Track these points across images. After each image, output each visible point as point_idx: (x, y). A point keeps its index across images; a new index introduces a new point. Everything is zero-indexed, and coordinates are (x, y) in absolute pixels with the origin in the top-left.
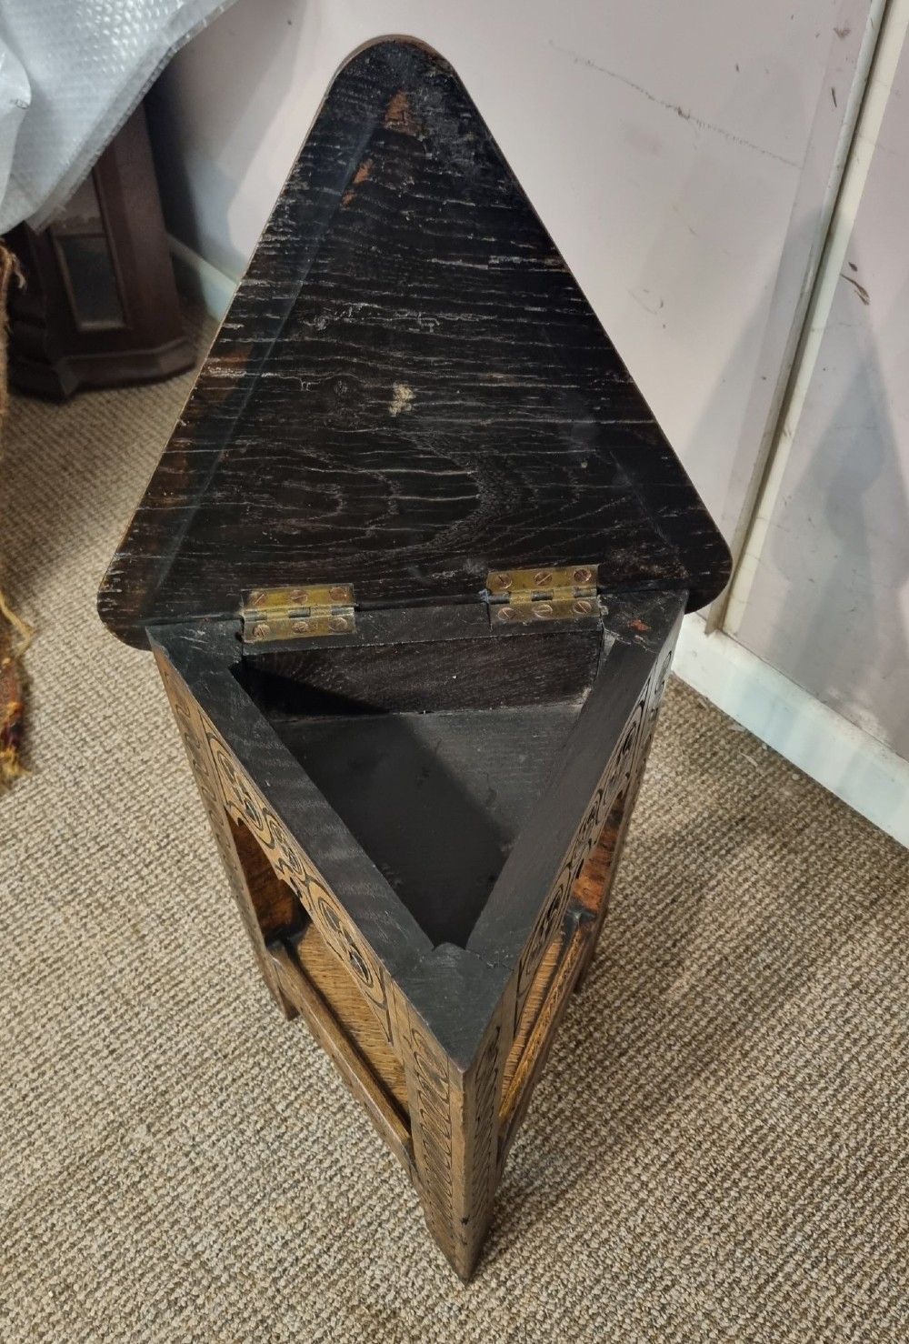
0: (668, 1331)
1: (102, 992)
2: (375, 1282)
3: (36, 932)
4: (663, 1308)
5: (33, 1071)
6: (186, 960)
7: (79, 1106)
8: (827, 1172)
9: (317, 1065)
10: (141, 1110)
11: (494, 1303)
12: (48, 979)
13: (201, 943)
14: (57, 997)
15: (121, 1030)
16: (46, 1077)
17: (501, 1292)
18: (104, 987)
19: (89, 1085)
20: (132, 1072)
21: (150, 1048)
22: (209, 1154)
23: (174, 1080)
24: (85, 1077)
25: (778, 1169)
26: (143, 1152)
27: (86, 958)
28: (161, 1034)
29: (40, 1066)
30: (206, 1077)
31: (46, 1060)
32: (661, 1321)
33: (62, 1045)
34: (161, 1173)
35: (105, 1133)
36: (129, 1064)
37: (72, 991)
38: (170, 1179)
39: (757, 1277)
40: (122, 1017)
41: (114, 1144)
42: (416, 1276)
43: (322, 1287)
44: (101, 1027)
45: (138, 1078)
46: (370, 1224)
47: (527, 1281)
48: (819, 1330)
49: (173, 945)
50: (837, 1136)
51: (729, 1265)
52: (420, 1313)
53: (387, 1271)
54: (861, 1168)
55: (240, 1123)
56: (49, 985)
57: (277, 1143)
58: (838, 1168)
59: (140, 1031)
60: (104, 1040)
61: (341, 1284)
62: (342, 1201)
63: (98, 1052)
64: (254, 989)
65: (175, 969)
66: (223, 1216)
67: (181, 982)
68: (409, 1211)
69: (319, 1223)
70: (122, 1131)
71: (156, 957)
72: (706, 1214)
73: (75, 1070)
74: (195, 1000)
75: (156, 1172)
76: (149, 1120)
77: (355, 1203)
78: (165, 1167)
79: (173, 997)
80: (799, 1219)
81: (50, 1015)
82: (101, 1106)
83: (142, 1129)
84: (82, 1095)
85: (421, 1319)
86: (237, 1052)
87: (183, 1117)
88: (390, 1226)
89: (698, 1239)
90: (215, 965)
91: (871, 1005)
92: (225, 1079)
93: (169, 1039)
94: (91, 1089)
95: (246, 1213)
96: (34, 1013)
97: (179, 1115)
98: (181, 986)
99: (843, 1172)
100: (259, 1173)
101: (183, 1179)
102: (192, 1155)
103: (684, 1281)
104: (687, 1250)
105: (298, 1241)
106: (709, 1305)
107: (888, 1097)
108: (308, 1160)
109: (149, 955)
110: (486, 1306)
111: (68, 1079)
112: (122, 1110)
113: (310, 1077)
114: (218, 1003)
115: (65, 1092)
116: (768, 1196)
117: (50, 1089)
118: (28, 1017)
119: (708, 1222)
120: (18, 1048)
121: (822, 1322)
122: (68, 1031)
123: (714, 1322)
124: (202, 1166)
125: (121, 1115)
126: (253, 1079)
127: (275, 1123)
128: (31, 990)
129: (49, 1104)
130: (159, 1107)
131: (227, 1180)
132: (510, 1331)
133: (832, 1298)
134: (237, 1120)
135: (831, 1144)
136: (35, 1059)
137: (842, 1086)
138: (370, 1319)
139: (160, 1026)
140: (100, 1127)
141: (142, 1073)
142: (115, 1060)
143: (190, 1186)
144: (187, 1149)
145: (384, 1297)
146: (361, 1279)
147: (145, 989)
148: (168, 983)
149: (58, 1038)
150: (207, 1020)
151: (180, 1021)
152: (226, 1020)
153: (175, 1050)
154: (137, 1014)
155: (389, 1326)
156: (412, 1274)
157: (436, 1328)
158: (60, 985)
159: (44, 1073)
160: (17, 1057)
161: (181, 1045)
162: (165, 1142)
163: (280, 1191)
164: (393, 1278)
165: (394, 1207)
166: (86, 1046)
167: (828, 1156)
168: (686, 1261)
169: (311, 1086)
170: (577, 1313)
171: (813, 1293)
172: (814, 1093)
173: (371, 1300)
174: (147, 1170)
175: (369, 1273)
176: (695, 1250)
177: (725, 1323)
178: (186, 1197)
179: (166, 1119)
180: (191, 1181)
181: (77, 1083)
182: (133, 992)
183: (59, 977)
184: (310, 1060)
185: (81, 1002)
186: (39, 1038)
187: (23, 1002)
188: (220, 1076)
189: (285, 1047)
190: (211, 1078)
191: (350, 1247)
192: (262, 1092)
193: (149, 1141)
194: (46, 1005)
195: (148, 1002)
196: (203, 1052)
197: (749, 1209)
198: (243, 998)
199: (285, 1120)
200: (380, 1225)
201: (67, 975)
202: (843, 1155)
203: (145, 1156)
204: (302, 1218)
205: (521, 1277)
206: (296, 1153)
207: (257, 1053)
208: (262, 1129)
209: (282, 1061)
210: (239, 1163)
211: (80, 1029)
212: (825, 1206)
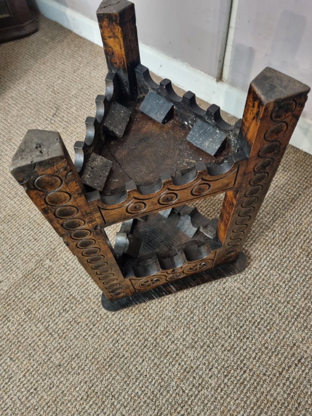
0: (226, 295)
1: (30, 222)
3: (6, 207)
4: (224, 289)
5: (10, 249)
7: (26, 257)
8: (273, 242)
10: (47, 255)
12: (11, 221)
14: (15, 226)
15: (37, 233)
16: (14, 250)
18: (30, 221)
19: (29, 250)
20: (43, 244)
21: (48, 237)
22: (71, 265)
23: (57, 245)
24: (27, 248)
26: (49, 267)
27: (23, 213)
29: (12, 247)
31: (14, 245)
32: (224, 292)
33: (18, 240)
34: (56, 273)
35: (36, 263)
36: (41, 242)
37: (20, 223)
38: (59, 274)
39: (253, 275)
40: (37, 229)
41: (39, 266)
44: (31, 233)
45: (45, 246)
48: (275, 288)
50: (275, 231)
54: (283, 239)
56: (12, 222)
58: (276, 240)
59: (44, 232)
60: (32, 236)
63: (31, 240)
66: (78, 282)
70: (41, 262)
73: (24, 247)
75: (54, 273)
76: (50, 258)
78: (57, 271)
80: (265, 256)
81: (13, 231)
82: (34, 256)
83: (48, 261)
84: (27, 254)
87: (61, 255)
91: (282, 191)
94: (30, 251)
95: (86, 281)
96: (8, 232)
97: (60, 255)
99: (278, 241)
101: (64, 273)
102: (66, 266)
106: (239, 286)
107: (290, 217)
111: (22, 250)
112: (41, 256)
115: (21, 254)
116: (254, 251)
117: (16, 253)
118: (6, 233)
120: (4, 243)
121: (275, 285)
122: (20, 235)
123: (241, 290)
124: (69, 269)
125: (40, 258)
128: (6, 225)
129: (16, 258)
130: (53, 253)
131: (78, 272)
133: (278, 278)
135: (273, 233)
136: (10, 245)
137: (275, 216)
140: (34, 262)
141: (46, 244)
142: (37, 242)
143: (66, 275)
144: (64, 264)
149: (17, 238)
154: (42, 227)
158: (15, 222)
159: (13, 249)
160: (4, 245)
162: (56, 263)
166: (26, 239)
167: (272, 237)
170: (196, 294)
171: (272, 277)
172: (266, 219)
174: (51, 272)
177: (244, 290)
178: (65, 278)
179: (55, 257)
180: (66, 273)
181: (25, 250)
182: (40, 221)
183: (15, 220)
185: (23, 226)
186: (10, 239)
187: (4, 229)
193: (51, 264)
194: (11, 229)
201: (18, 219)
202: (277, 236)
203: (50, 268)
211: (24, 234)
212: (273, 252)
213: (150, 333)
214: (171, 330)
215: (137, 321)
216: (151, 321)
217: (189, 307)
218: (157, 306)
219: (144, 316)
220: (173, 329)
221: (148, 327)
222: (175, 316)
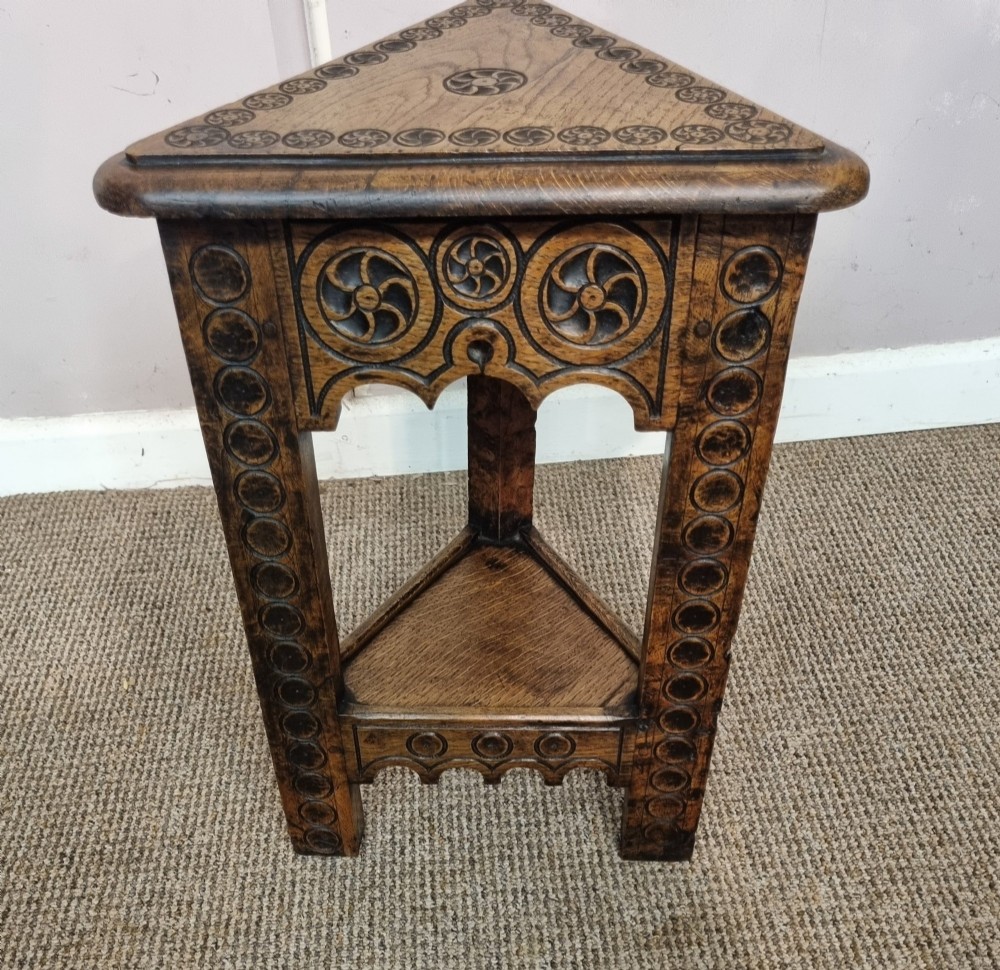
0: (815, 761)
2: (638, 918)
4: (797, 755)
6: (211, 905)
8: (774, 621)
9: (418, 858)
11: (716, 851)
13: (208, 883)
17: (712, 841)
25: (751, 642)
28: (264, 961)
30: (346, 942)
32: (805, 761)
39: (814, 695)
42: (656, 888)
43: (612, 958)
46: (588, 896)
47: (716, 820)
48: (872, 685)
49: (184, 908)
51: (795, 704)
52: (687, 901)
53: (636, 905)
54: (784, 604)
55: (414, 941)
57: (459, 924)
58: (776, 615)
61: (620, 942)
62: (552, 905)
64: (299, 867)
65: (210, 917)
67: (229, 919)
68: (601, 864)
69: (557, 931)
71: (180, 925)
72: (751, 695)
74: (260, 917)
77: (562, 897)
79: (237, 933)
80: (793, 651)
85: (692, 905)
86: (346, 908)
88: (600, 883)
89: (764, 710)
90: (243, 885)
92: (362, 930)
93: (276, 957)
98: (233, 921)
99: (780, 614)
100: (473, 950)
103: (787, 733)
104: (767, 720)
105: (559, 954)
106: (814, 730)
108: (495, 909)
109: (171, 932)
110: (715, 857)
113: (423, 868)
114: (282, 900)
116: (765, 658)
119: (757, 698)
121: (868, 682)
123: (827, 734)
126: (384, 910)
127: (439, 915)
132: (746, 851)
133: (857, 668)
134: (409, 942)
135: (757, 608)
138: (665, 938)
139: (255, 959)
145: (655, 919)
146: (628, 926)
147: (203, 952)
148: (217, 930)
150: (289, 919)
151: (268, 939)
152: (306, 903)
153: (292, 957)
155: (681, 928)
156: (652, 890)
157: (707, 897)
161: (293, 950)
163: (504, 944)
164: (645, 905)
165: (588, 872)
167: (763, 614)
168: (775, 724)
169: (431, 873)
170: (763, 806)
171: (847, 675)
173: (650, 929)
175: (627, 919)
176: (771, 715)
177: (832, 728)
184: (408, 859)
188: (355, 933)
189: (379, 871)
190: (350, 940)
191: (595, 919)
192: (403, 911)
195: (219, 956)
196: (318, 935)
197: (766, 672)
198: (298, 879)
199: (444, 908)
200: (595, 890)
202: (769, 606)
204: (541, 941)
205: (710, 823)
206: (481, 914)
207: (362, 893)
208: (436, 927)
209: (388, 881)
210: (451, 961)
212: (795, 634)
213: (773, 948)
214: (804, 906)
215: (719, 952)
216: (744, 925)
217: (781, 837)
218: (720, 892)
219: (718, 930)
220: (805, 900)
221: (753, 940)
222: (777, 875)
